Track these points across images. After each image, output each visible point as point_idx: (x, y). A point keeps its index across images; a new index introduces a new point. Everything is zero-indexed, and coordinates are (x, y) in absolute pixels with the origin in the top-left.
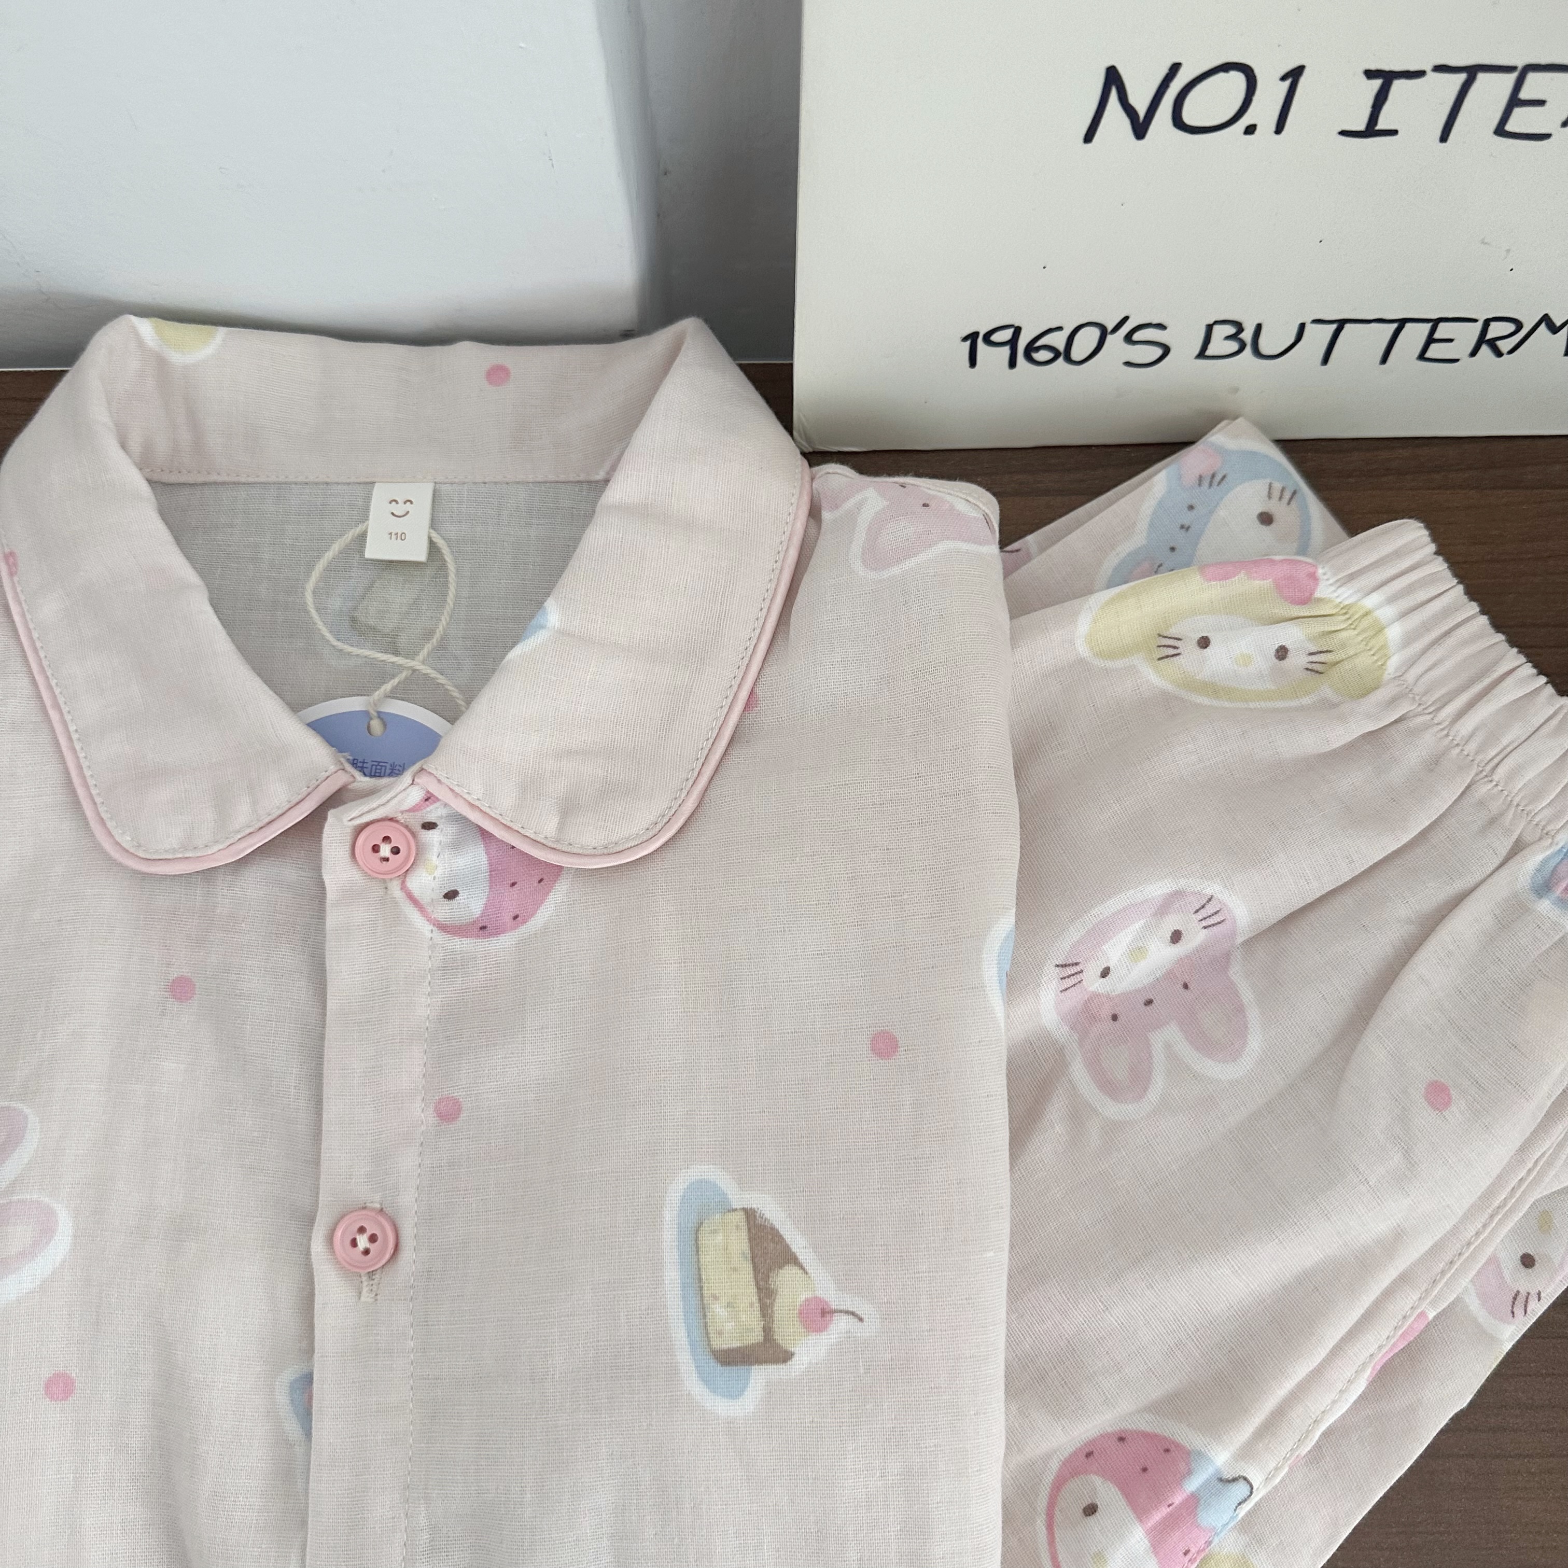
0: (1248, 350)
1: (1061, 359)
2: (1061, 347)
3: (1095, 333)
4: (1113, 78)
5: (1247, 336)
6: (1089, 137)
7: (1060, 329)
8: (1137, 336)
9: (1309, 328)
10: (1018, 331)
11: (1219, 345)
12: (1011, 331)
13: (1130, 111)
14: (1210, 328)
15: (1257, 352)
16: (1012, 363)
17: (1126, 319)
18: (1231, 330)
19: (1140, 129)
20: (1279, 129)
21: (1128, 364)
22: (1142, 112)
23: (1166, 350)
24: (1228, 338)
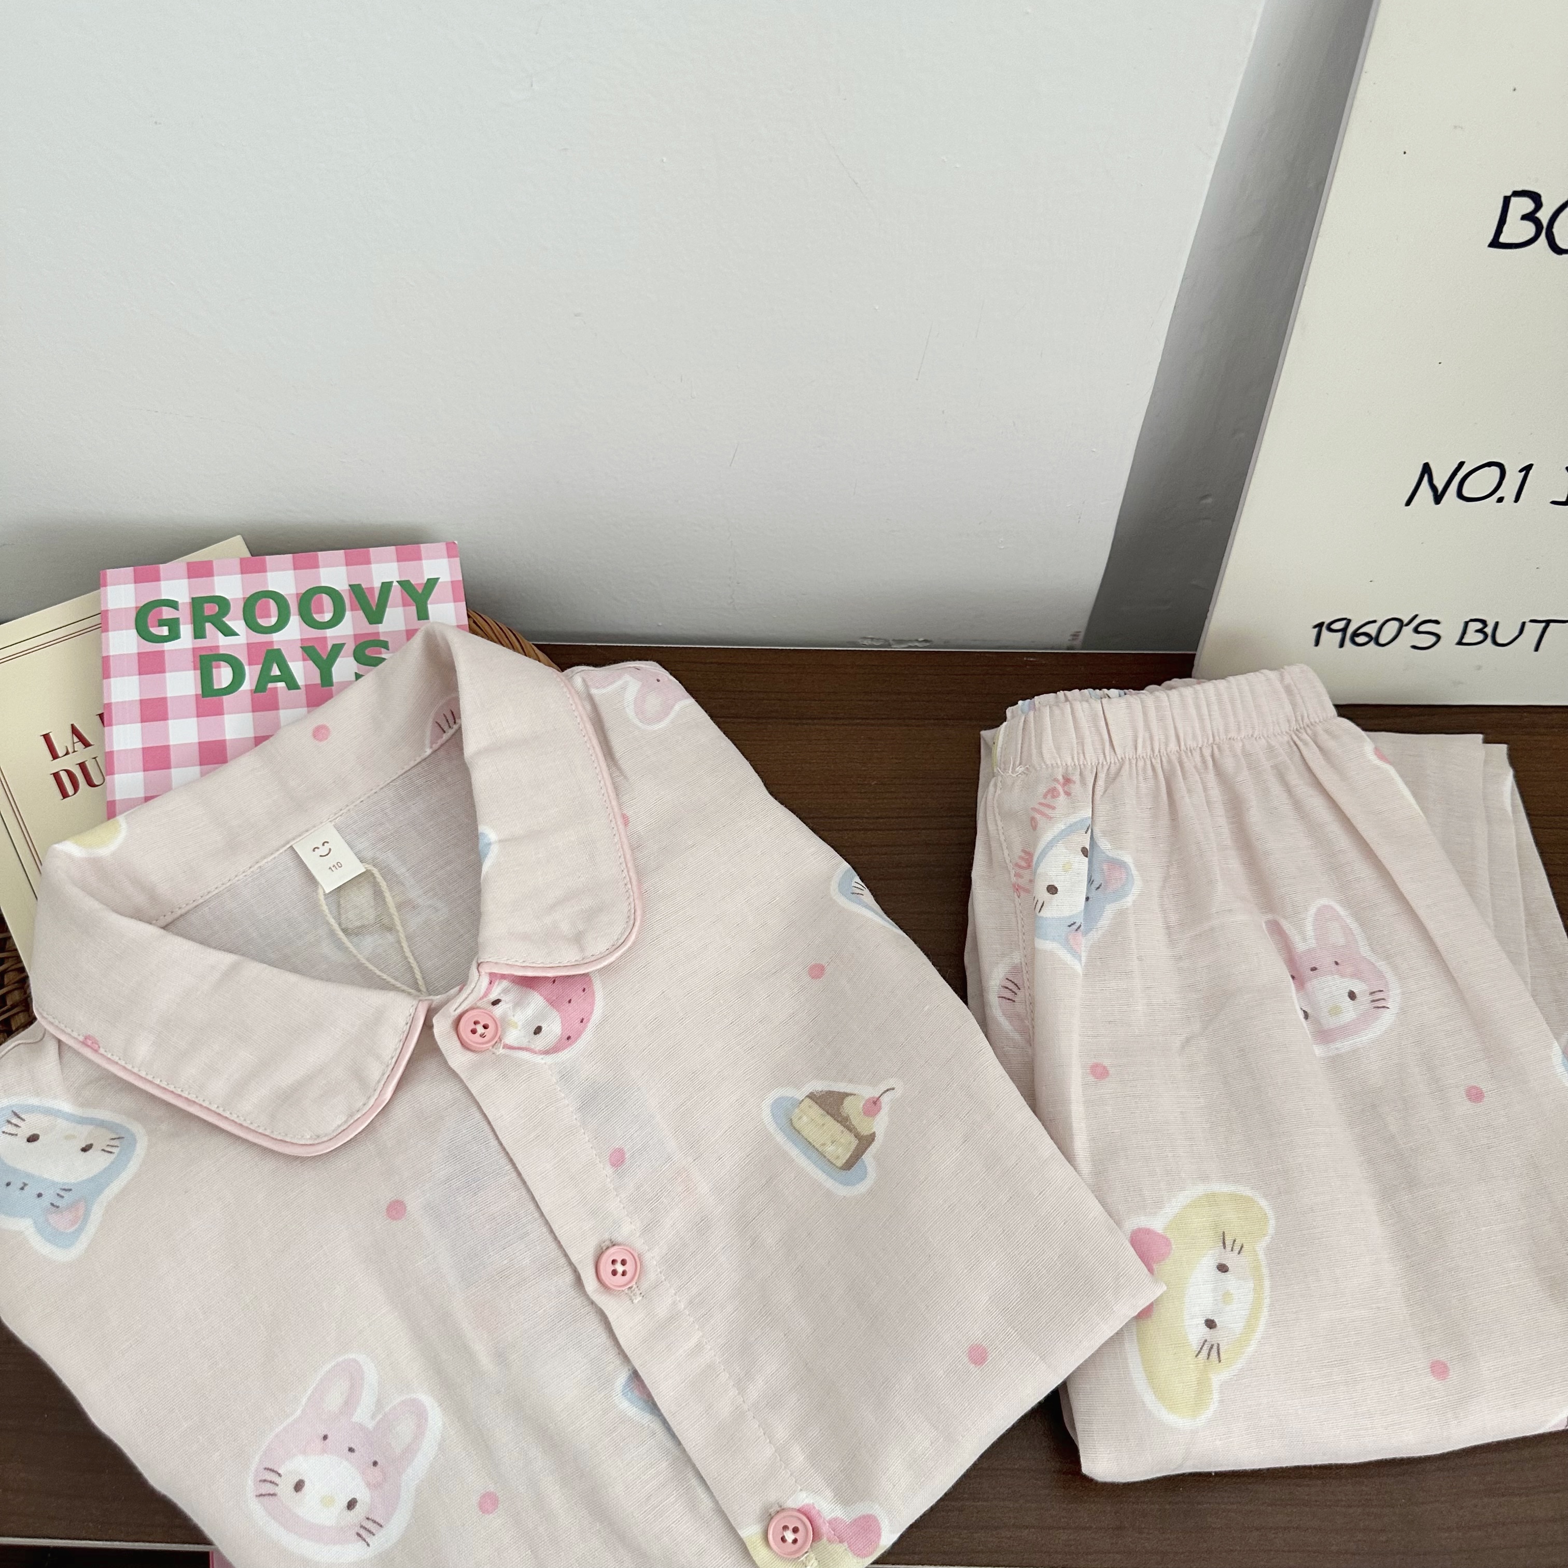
0: (1489, 639)
1: (1372, 643)
2: (1374, 634)
3: (1396, 624)
4: (1426, 469)
5: (1489, 630)
6: (1408, 503)
7: (1375, 622)
8: (1421, 629)
9: (1529, 626)
10: (1349, 622)
11: (1472, 637)
12: (1344, 622)
13: (1433, 488)
14: (1467, 623)
15: (1495, 642)
16: (1342, 645)
17: (1416, 616)
18: (1479, 626)
19: (1438, 498)
20: (1517, 500)
21: (1414, 647)
22: (1440, 489)
23: (1438, 637)
24: (1477, 631)
